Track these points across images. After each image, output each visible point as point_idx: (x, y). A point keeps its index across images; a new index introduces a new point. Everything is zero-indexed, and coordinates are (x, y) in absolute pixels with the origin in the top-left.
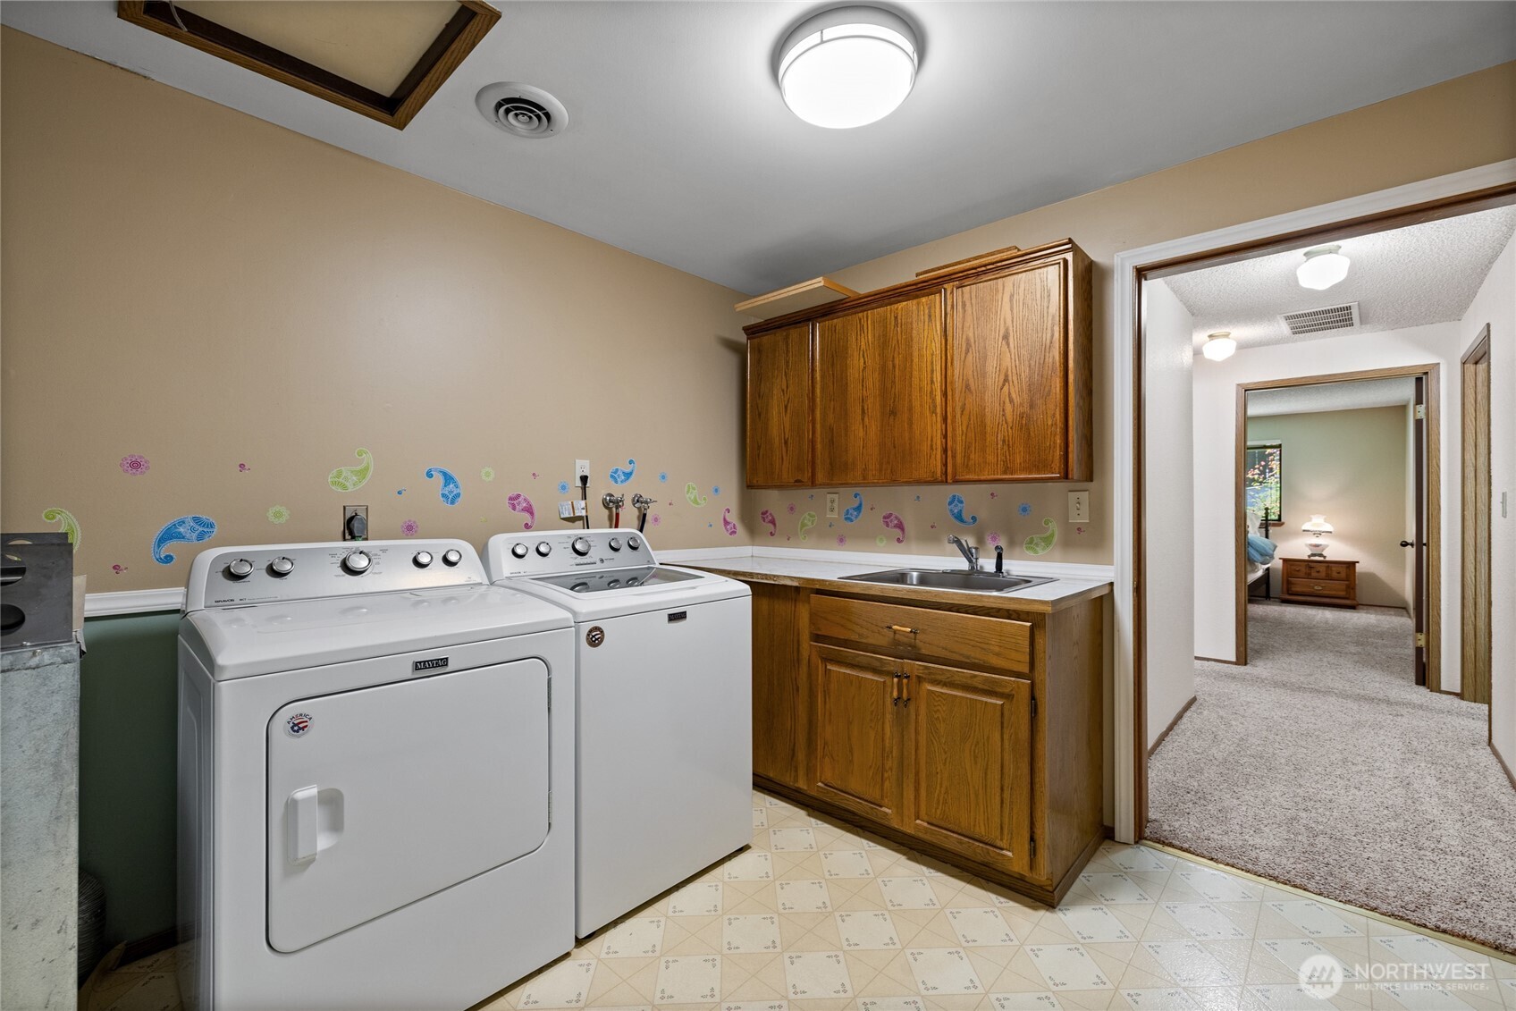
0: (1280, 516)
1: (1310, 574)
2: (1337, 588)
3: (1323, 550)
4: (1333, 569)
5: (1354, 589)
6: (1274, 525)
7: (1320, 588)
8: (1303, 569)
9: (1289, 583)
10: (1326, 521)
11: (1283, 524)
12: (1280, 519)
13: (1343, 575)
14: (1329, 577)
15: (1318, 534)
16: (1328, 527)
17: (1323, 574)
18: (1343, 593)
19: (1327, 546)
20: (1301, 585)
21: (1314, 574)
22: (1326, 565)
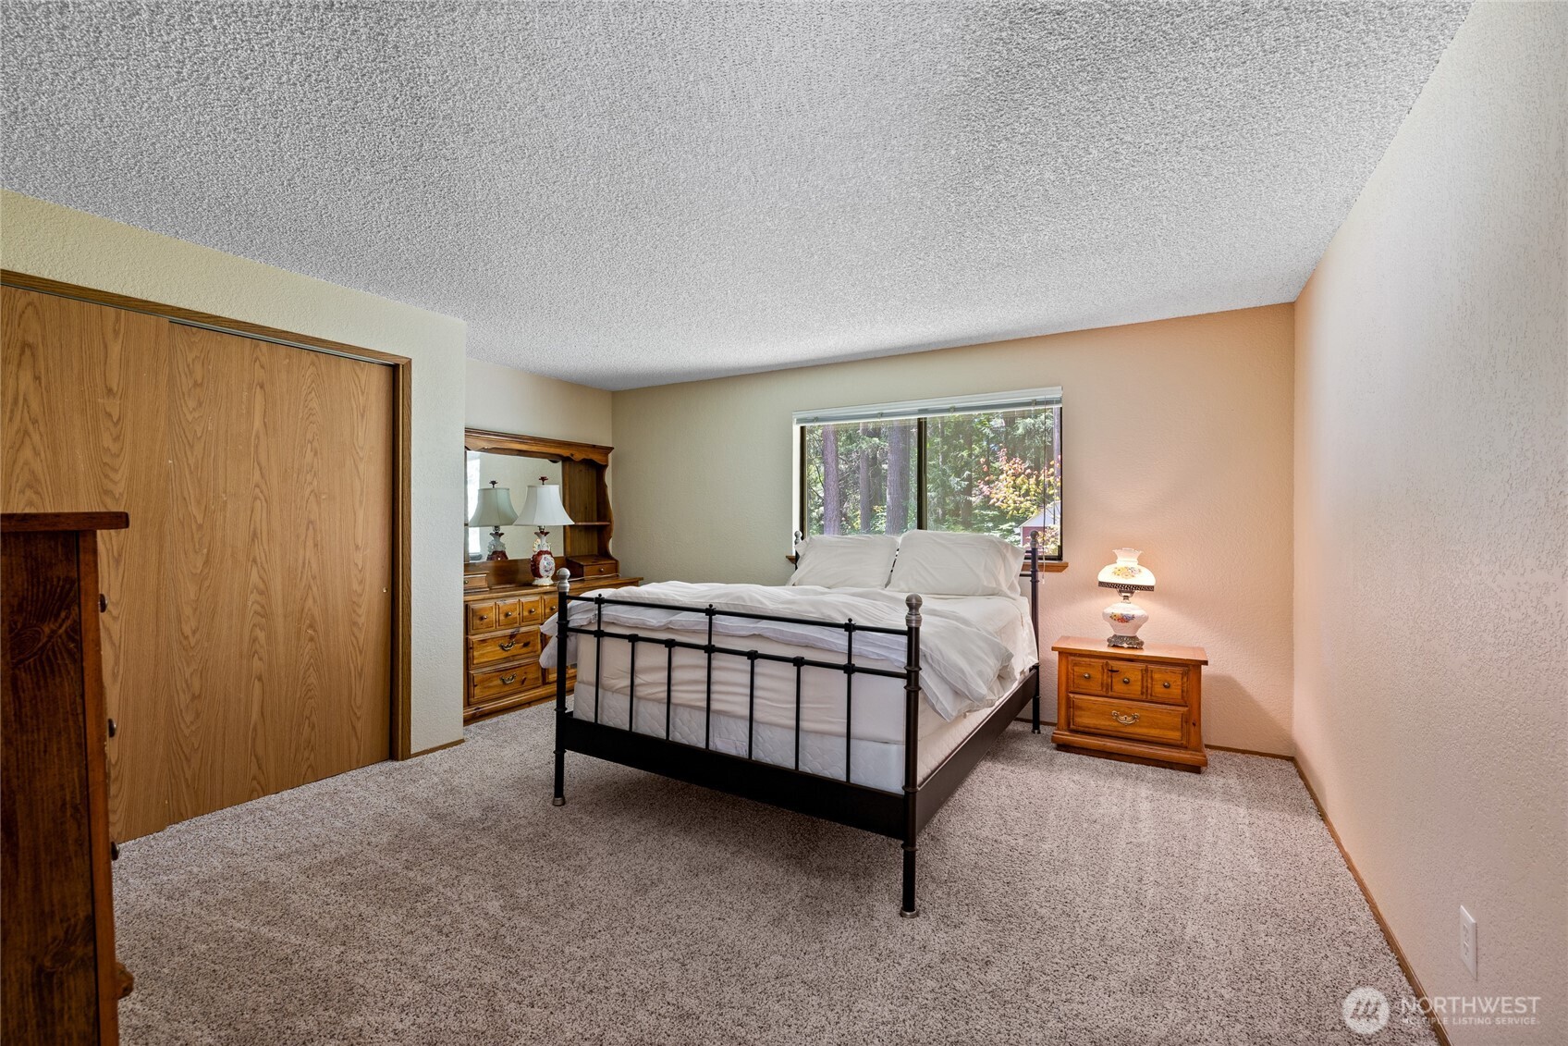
0: (1061, 548)
1: (1109, 687)
2: (1164, 723)
3: (1138, 627)
4: (1156, 676)
5: (1197, 724)
6: (1049, 569)
7: (1129, 720)
8: (1097, 674)
9: (1070, 705)
10: (1141, 562)
11: (1065, 566)
12: (1060, 557)
13: (1176, 691)
14: (1147, 696)
15: (1127, 590)
16: (1146, 578)
17: (1136, 688)
18: (1175, 735)
19: (1145, 619)
20: (1093, 712)
21: (1119, 688)
22: (1142, 666)
